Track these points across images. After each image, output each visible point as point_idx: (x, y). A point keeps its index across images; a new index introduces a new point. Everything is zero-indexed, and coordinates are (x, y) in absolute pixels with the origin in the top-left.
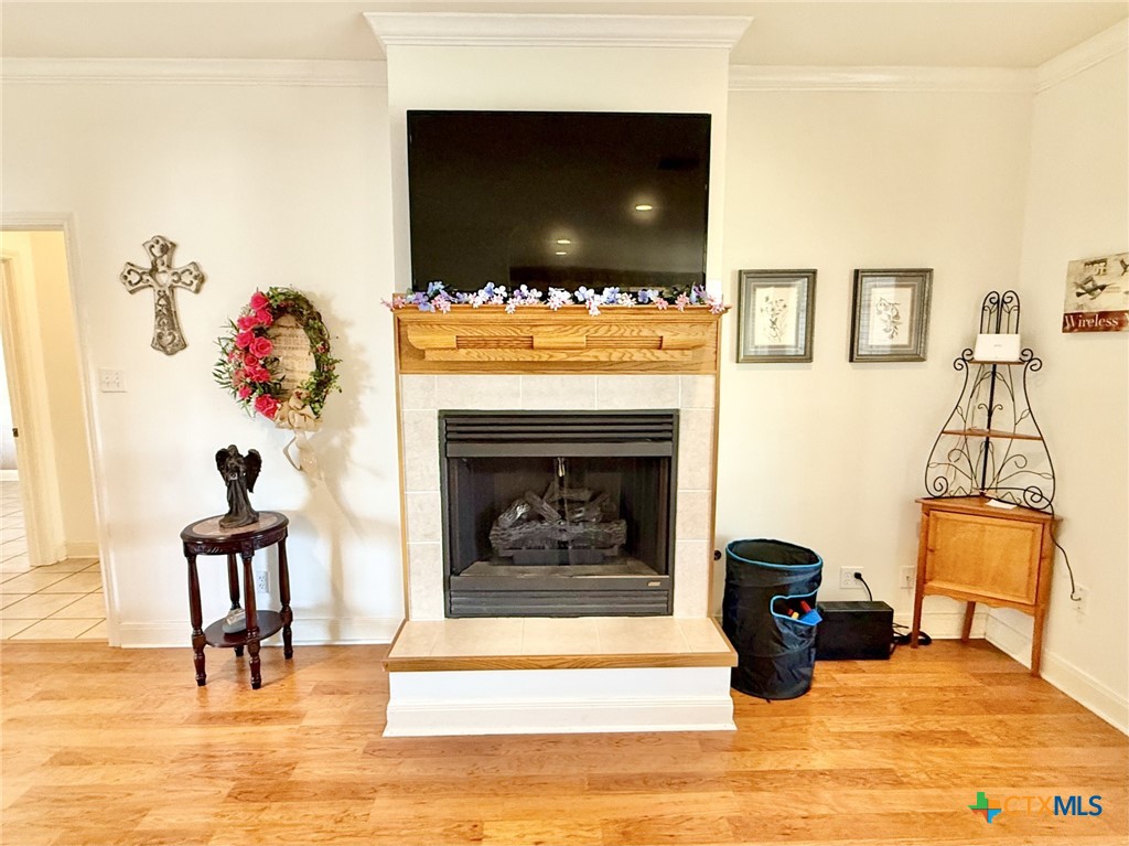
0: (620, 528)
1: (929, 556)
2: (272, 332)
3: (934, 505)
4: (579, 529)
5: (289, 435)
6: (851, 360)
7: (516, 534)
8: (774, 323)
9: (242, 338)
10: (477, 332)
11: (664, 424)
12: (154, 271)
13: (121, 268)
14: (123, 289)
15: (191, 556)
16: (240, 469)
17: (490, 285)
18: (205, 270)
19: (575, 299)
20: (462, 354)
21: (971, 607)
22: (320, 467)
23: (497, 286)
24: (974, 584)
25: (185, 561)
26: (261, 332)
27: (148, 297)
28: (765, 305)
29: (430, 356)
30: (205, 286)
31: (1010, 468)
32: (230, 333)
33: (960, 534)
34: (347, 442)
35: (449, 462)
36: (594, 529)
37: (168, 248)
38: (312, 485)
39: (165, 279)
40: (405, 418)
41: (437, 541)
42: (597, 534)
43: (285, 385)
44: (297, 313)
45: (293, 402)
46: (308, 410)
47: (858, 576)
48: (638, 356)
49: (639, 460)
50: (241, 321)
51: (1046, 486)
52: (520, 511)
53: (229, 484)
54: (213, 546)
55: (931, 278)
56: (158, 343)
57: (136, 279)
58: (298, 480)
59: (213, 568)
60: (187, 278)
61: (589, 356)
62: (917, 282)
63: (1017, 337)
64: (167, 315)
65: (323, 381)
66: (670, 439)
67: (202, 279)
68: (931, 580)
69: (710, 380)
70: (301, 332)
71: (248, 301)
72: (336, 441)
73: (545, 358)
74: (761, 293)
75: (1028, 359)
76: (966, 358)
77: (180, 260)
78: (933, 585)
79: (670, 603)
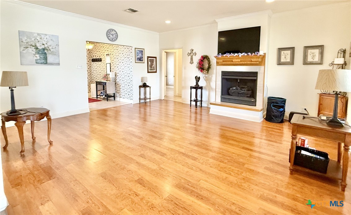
0: (250, 92)
1: (321, 106)
2: (203, 61)
3: (322, 95)
4: (243, 91)
5: (204, 75)
6: (304, 64)
7: (233, 91)
8: (285, 57)
9: (200, 62)
10: (225, 60)
11: (255, 74)
12: (191, 53)
13: (187, 53)
14: (187, 56)
15: (191, 89)
16: (198, 79)
17: (227, 53)
18: (196, 53)
19: (238, 55)
20: (224, 63)
22: (208, 80)
23: (228, 53)
25: (190, 90)
26: (202, 61)
27: (190, 57)
28: (283, 54)
29: (219, 63)
30: (196, 55)
32: (198, 61)
33: (327, 101)
34: (212, 77)
35: (223, 79)
36: (245, 92)
37: (192, 50)
38: (207, 83)
39: (192, 54)
40: (217, 72)
41: (220, 90)
42: (246, 92)
43: (204, 68)
44: (206, 58)
45: (205, 70)
46: (206, 72)
47: (305, 109)
48: (249, 63)
49: (251, 79)
50: (200, 60)
52: (234, 88)
53: (196, 80)
54: (194, 88)
55: (324, 47)
56: (190, 63)
57: (189, 54)
58: (205, 82)
59: (194, 91)
60: (194, 54)
61: (241, 63)
62: (319, 48)
63: (343, 59)
64: (192, 59)
65: (209, 67)
66: (256, 77)
67: (196, 54)
68: (321, 111)
69: (263, 67)
70: (207, 61)
71: (201, 57)
72: (210, 77)
73: (235, 63)
74: (282, 52)
75: (345, 63)
76: (333, 63)
77: (194, 52)
78: (322, 112)
79: (256, 104)
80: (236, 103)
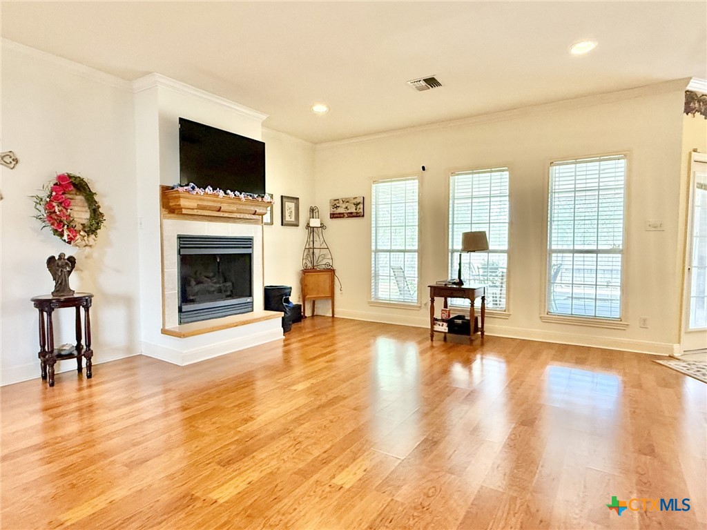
0: (230, 284)
1: (306, 288)
3: (305, 271)
6: (282, 225)
11: (248, 242)
17: (209, 187)
18: (17, 156)
19: (235, 195)
21: (314, 302)
23: (211, 187)
24: (317, 294)
30: (18, 165)
31: (321, 259)
33: (312, 278)
34: (103, 255)
35: (180, 257)
36: (222, 285)
40: (164, 238)
42: (224, 287)
44: (82, 188)
45: (83, 232)
48: (248, 216)
51: (330, 261)
55: (299, 200)
60: (7, 160)
62: (295, 201)
63: (319, 220)
65: (98, 222)
66: (250, 247)
67: (16, 161)
70: (81, 196)
72: (96, 255)
75: (322, 226)
76: (308, 226)
78: (307, 296)
79: (252, 307)
80: (219, 317)
